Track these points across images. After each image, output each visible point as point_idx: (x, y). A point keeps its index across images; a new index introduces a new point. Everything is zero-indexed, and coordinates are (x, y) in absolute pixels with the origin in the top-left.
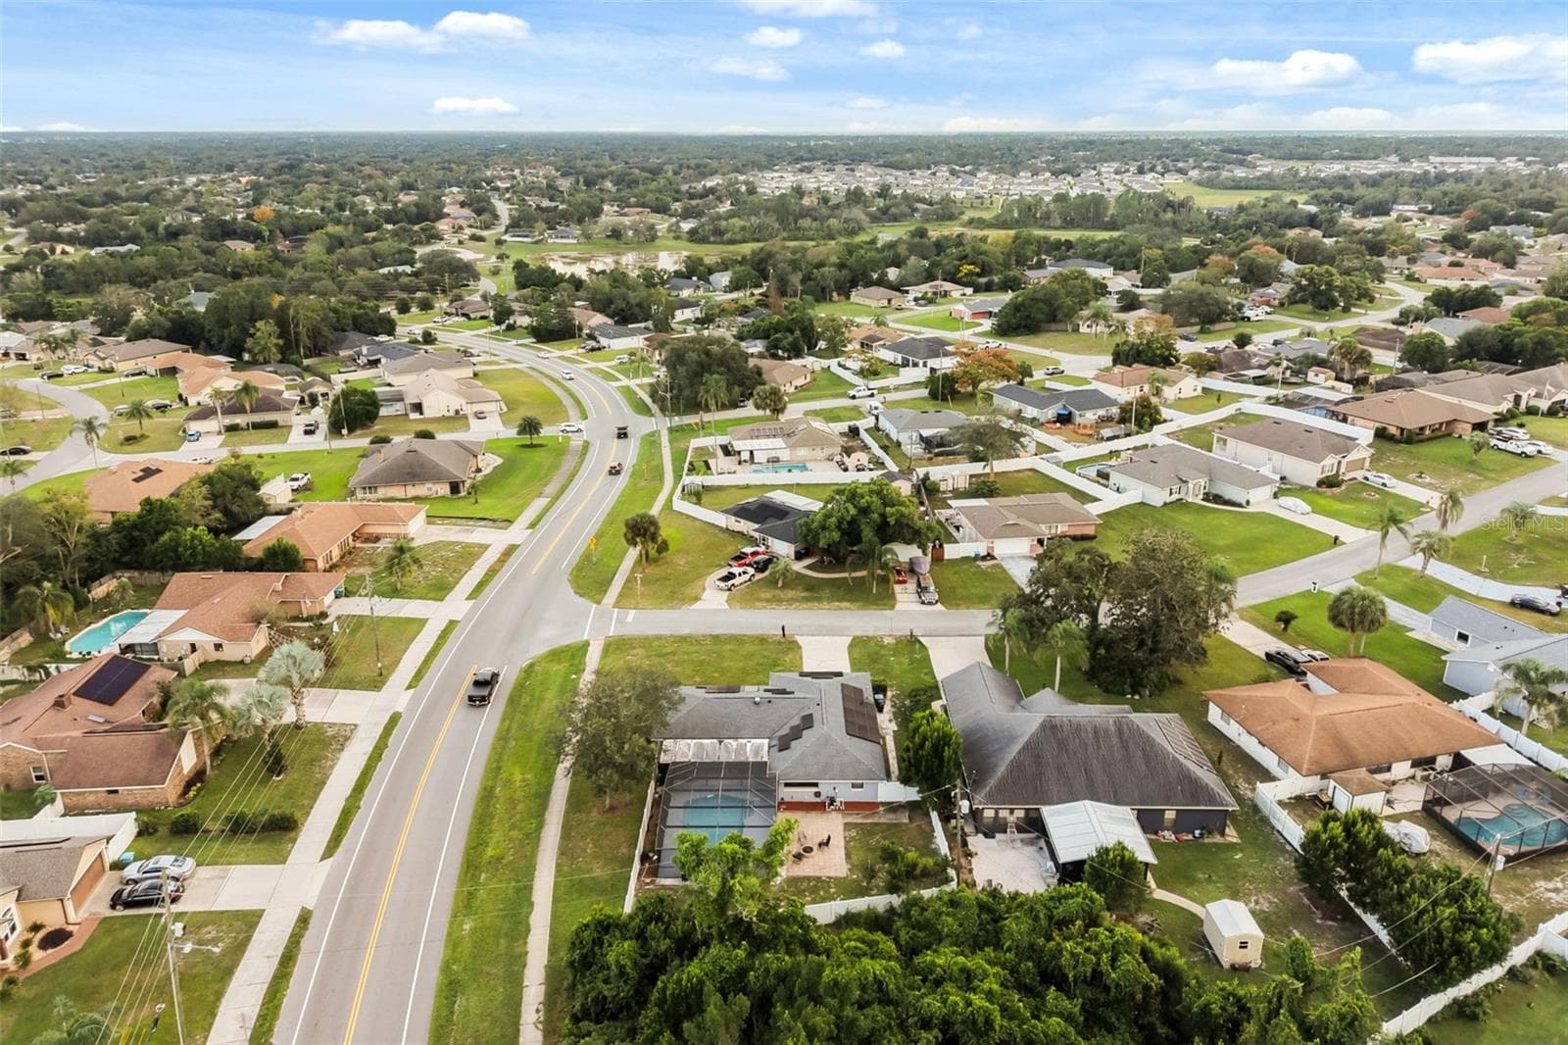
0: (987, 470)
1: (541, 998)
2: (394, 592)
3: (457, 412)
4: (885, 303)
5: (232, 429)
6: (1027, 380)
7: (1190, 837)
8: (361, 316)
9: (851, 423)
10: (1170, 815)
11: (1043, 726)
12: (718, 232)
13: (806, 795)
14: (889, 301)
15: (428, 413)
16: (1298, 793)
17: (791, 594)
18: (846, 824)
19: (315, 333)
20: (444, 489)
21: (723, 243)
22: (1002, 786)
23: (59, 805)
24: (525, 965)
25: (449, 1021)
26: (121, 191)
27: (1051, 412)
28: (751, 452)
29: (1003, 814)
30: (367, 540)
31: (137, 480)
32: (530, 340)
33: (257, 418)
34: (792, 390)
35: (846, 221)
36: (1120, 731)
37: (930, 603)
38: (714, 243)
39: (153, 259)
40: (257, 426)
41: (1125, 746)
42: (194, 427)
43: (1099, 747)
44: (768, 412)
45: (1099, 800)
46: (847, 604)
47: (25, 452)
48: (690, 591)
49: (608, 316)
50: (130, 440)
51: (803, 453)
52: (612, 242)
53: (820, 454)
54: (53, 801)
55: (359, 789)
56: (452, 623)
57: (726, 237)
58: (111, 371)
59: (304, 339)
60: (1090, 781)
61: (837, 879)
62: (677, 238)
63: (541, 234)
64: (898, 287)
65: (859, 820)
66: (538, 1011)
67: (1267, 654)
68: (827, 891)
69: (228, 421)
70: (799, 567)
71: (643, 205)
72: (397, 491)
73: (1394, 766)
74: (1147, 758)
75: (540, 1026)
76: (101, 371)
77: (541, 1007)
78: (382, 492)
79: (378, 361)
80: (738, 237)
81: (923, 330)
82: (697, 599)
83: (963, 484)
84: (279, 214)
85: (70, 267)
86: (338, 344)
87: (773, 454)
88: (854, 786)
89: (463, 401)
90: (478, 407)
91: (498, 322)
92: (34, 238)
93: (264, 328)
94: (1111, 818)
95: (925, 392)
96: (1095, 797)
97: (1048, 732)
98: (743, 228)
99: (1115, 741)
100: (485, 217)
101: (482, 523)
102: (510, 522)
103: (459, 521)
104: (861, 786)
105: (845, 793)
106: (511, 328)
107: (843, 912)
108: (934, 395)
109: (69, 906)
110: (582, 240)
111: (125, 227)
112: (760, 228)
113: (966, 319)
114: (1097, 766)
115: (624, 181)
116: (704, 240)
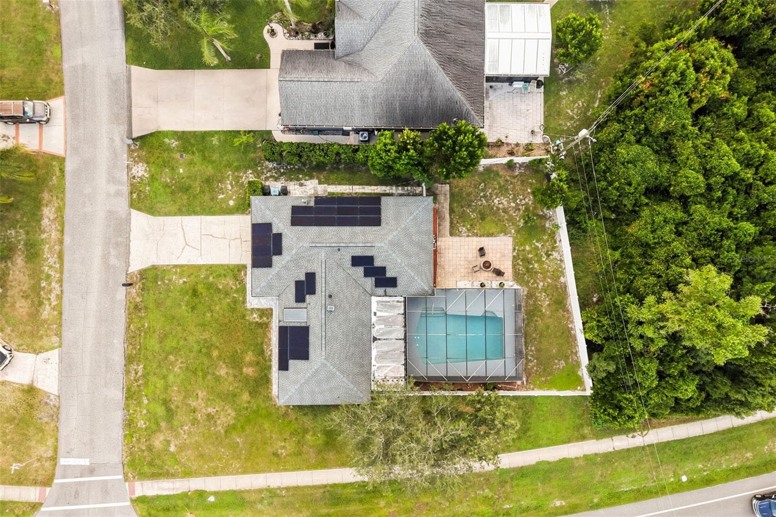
1: (624, 437)
18: (451, 234)
24: (596, 454)
60: (468, 24)
61: (515, 244)
65: (447, 224)
66: (633, 437)
75: (645, 433)
77: (630, 435)
114: (456, 12)
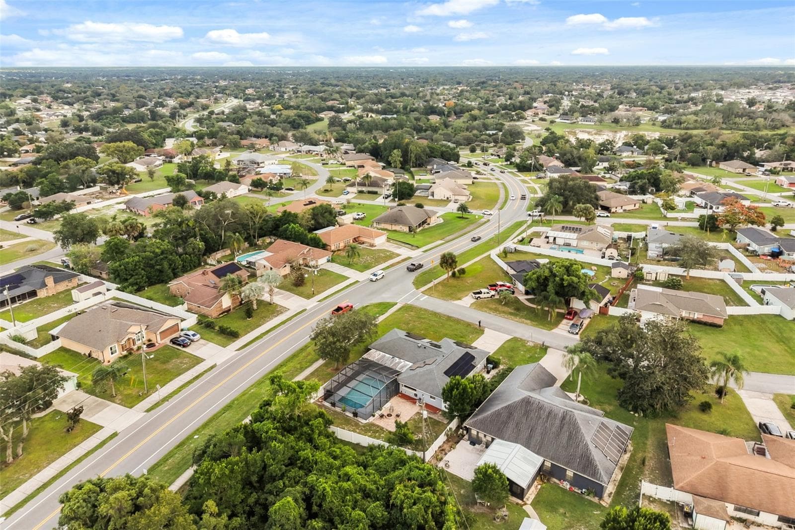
0: (685, 274)
2: (349, 265)
3: (448, 198)
4: (741, 171)
5: (361, 192)
6: (778, 228)
7: (579, 492)
8: (445, 152)
9: (630, 233)
10: (570, 473)
11: (523, 400)
12: (679, 123)
13: (411, 393)
14: (744, 170)
15: (436, 197)
16: (676, 500)
17: (506, 309)
19: (418, 157)
20: (406, 229)
21: (680, 129)
22: (482, 422)
23: (185, 306)
25: (217, 418)
26: (407, 93)
27: (767, 249)
28: (555, 239)
29: (481, 435)
30: (360, 243)
31: (305, 205)
32: (516, 170)
33: (371, 189)
34: (621, 211)
35: (773, 120)
36: (564, 418)
37: (573, 333)
38: (675, 128)
39: (396, 121)
40: (369, 192)
41: (561, 427)
42: (349, 189)
43: (547, 422)
44: (583, 219)
45: (528, 448)
46: (528, 321)
47: (292, 190)
48: (459, 295)
49: (562, 162)
50: (326, 191)
51: (585, 244)
52: (614, 125)
53: (595, 246)
54: (183, 304)
55: (268, 332)
56: (357, 282)
57: (682, 126)
58: (345, 164)
59: (413, 159)
60: (530, 437)
62: (654, 124)
63: (576, 119)
64: (756, 163)
67: (760, 424)
68: (380, 435)
69: (360, 189)
70: (522, 298)
71: (643, 106)
72: (388, 227)
73: (761, 513)
74: (570, 437)
76: (342, 164)
78: (383, 226)
79: (439, 172)
80: (691, 126)
81: (746, 188)
82: (460, 299)
83: (663, 278)
84: (456, 105)
85: (368, 122)
86: (428, 163)
87: (568, 241)
88: (431, 397)
89: (451, 194)
90: (457, 197)
91: (506, 161)
92: (364, 110)
93: (397, 153)
94: (525, 458)
95: (697, 224)
96: (527, 445)
97: (524, 403)
98: (696, 121)
99: (558, 422)
100: (553, 109)
101: (407, 246)
102: (418, 247)
103: (399, 243)
104: (434, 398)
105: (427, 399)
106: (511, 163)
107: (371, 443)
108: (702, 227)
109: (159, 337)
110: (598, 123)
111: (396, 107)
112: (708, 122)
113: (785, 187)
114: (539, 430)
115: (643, 93)
116: (669, 127)
